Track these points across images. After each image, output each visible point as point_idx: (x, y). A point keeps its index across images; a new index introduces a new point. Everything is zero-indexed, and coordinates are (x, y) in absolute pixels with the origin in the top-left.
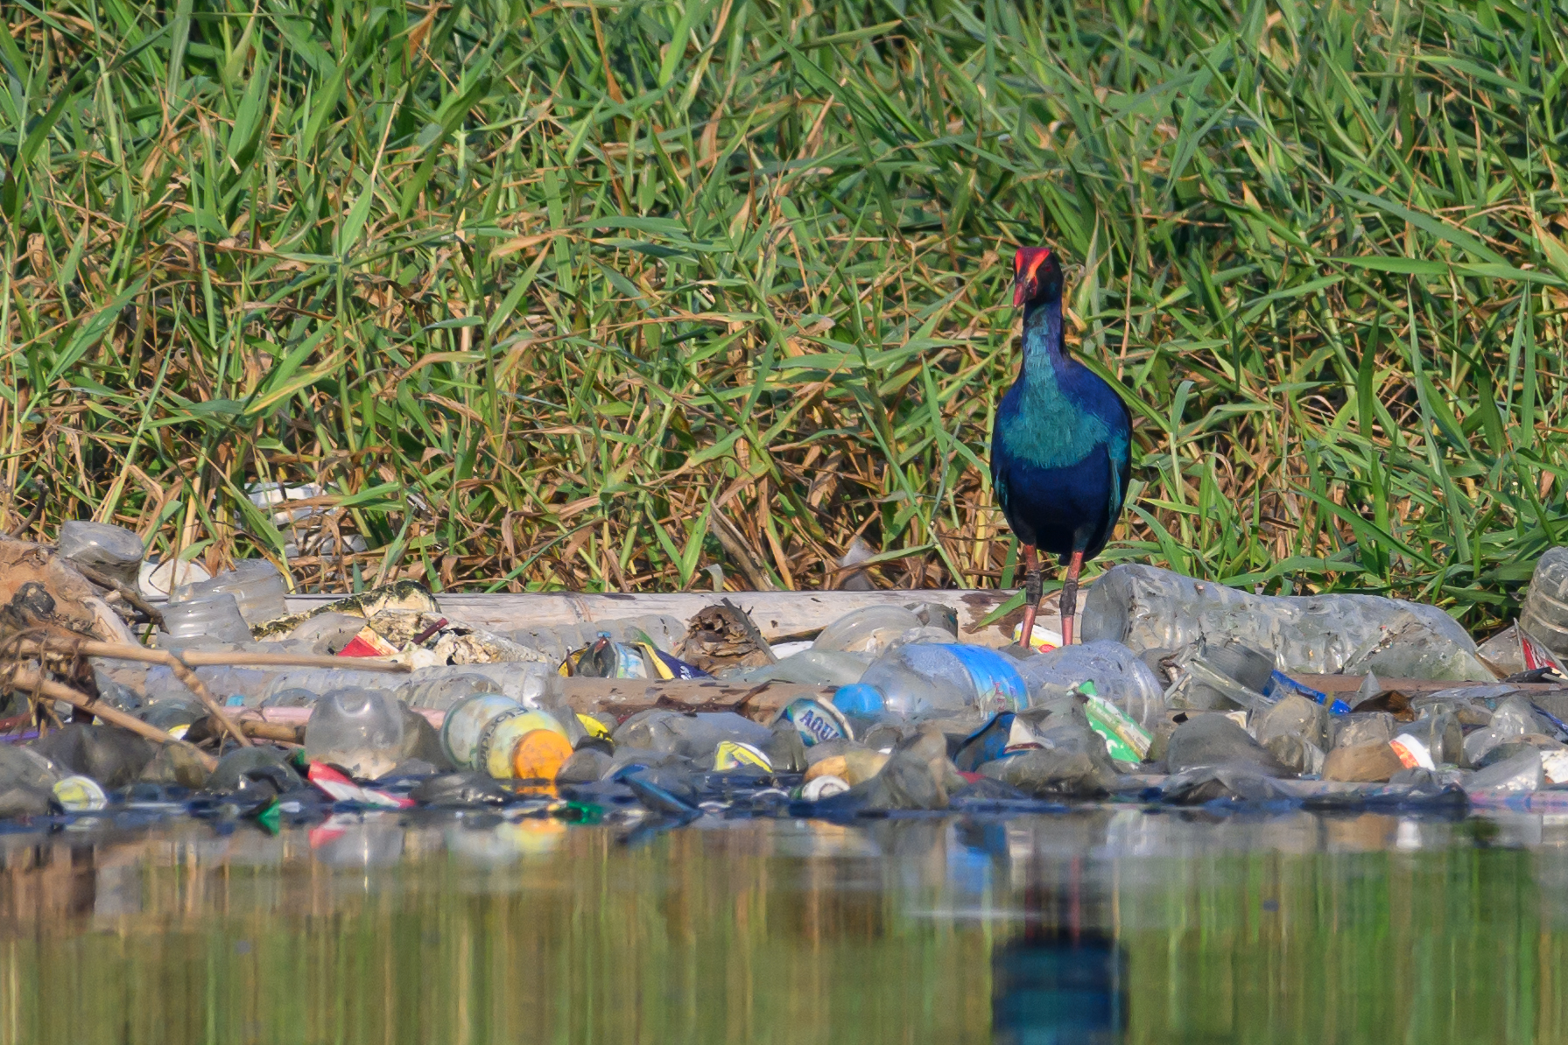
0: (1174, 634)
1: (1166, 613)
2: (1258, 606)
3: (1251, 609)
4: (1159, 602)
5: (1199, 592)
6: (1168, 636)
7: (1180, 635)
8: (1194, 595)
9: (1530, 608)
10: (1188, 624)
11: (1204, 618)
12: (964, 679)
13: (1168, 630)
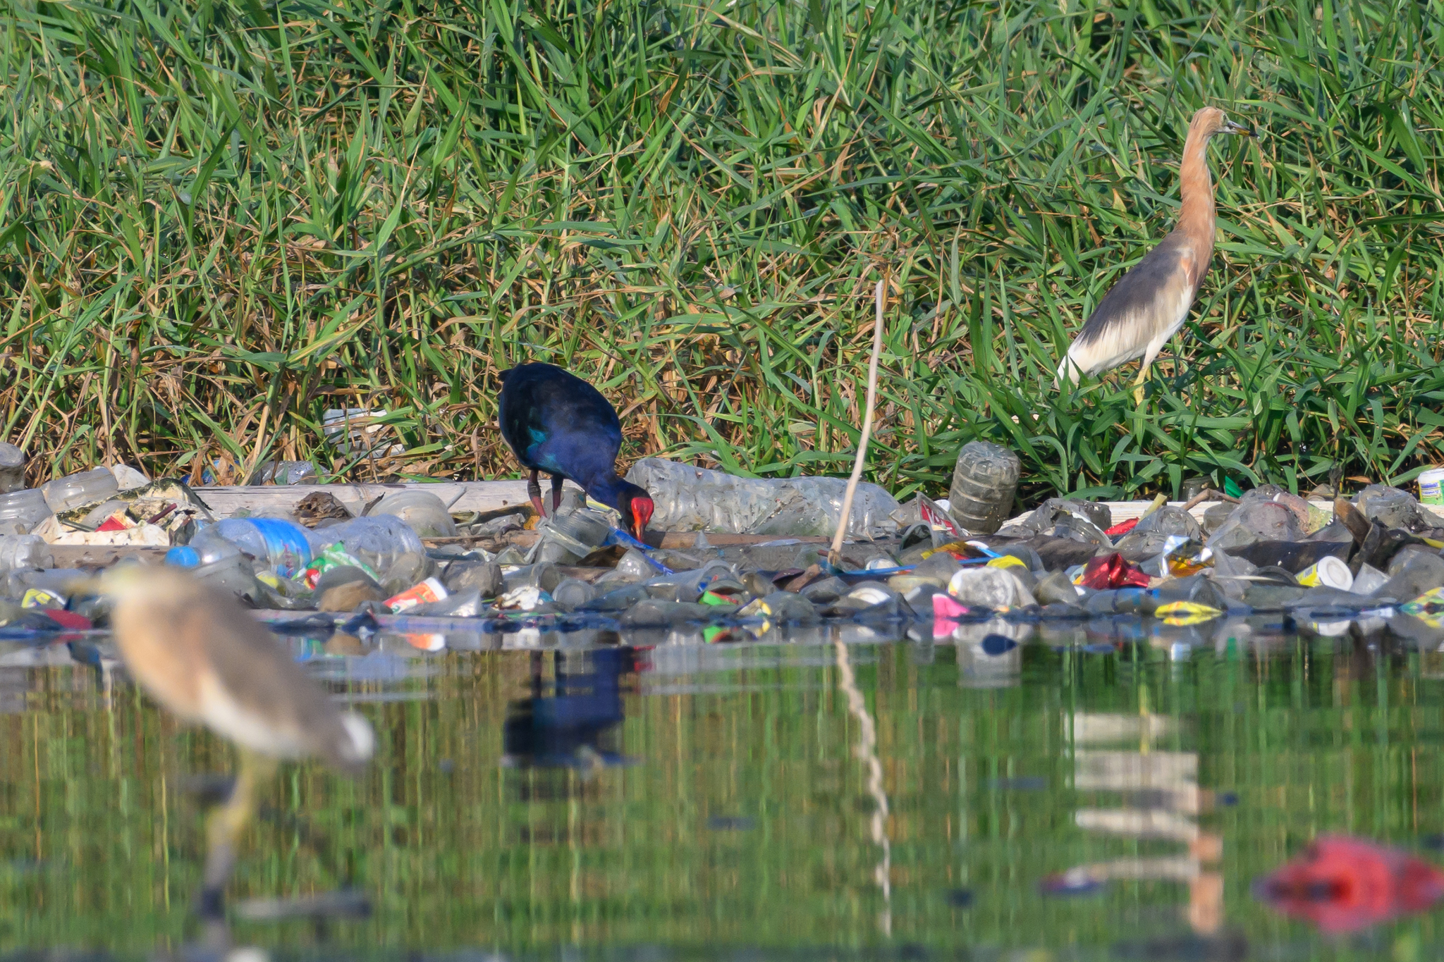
0: (677, 506)
1: (670, 492)
2: (743, 486)
3: (739, 488)
4: (666, 484)
5: (699, 477)
6: (672, 509)
7: (681, 507)
8: (694, 479)
9: (955, 485)
10: (687, 499)
11: (699, 495)
12: (260, 543)
13: (673, 504)
